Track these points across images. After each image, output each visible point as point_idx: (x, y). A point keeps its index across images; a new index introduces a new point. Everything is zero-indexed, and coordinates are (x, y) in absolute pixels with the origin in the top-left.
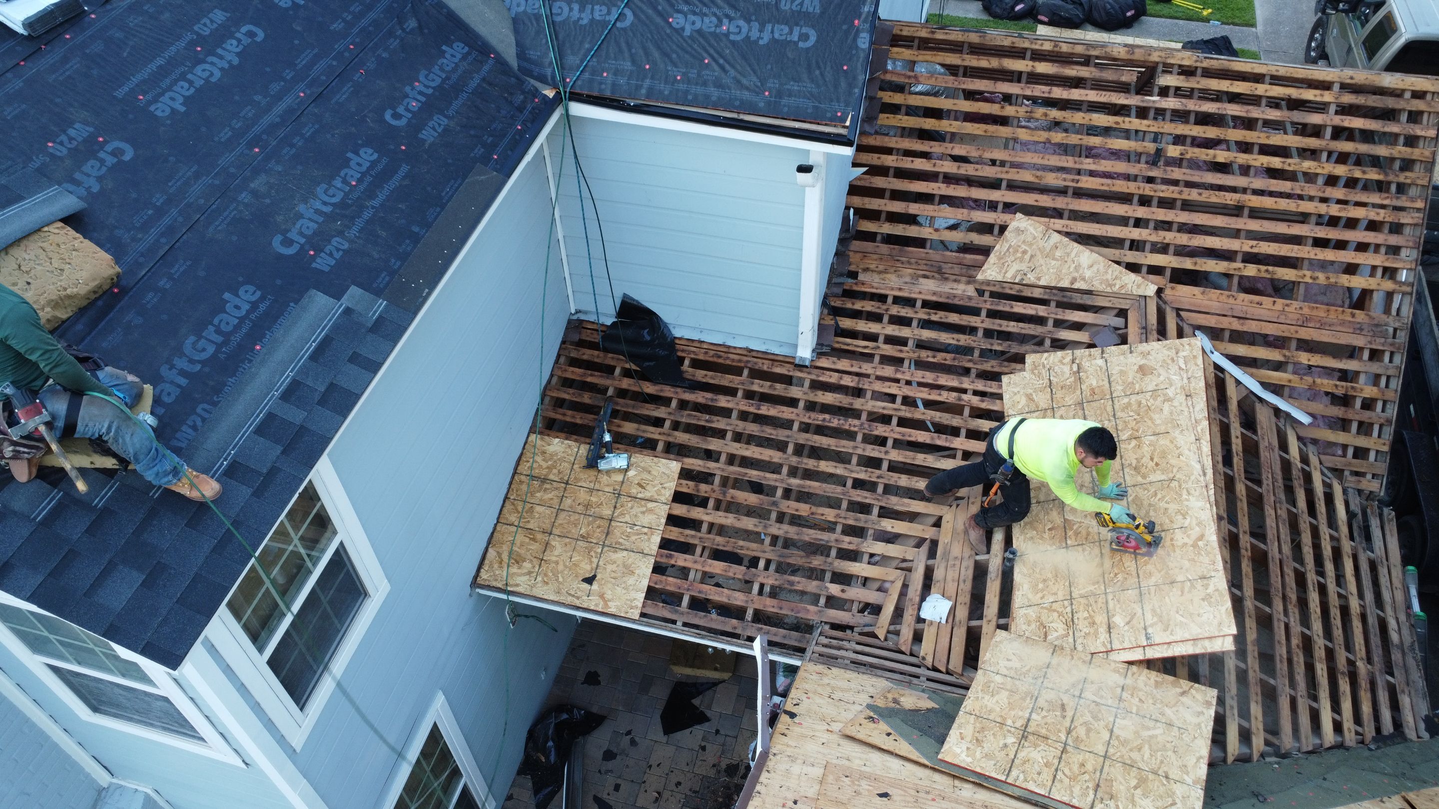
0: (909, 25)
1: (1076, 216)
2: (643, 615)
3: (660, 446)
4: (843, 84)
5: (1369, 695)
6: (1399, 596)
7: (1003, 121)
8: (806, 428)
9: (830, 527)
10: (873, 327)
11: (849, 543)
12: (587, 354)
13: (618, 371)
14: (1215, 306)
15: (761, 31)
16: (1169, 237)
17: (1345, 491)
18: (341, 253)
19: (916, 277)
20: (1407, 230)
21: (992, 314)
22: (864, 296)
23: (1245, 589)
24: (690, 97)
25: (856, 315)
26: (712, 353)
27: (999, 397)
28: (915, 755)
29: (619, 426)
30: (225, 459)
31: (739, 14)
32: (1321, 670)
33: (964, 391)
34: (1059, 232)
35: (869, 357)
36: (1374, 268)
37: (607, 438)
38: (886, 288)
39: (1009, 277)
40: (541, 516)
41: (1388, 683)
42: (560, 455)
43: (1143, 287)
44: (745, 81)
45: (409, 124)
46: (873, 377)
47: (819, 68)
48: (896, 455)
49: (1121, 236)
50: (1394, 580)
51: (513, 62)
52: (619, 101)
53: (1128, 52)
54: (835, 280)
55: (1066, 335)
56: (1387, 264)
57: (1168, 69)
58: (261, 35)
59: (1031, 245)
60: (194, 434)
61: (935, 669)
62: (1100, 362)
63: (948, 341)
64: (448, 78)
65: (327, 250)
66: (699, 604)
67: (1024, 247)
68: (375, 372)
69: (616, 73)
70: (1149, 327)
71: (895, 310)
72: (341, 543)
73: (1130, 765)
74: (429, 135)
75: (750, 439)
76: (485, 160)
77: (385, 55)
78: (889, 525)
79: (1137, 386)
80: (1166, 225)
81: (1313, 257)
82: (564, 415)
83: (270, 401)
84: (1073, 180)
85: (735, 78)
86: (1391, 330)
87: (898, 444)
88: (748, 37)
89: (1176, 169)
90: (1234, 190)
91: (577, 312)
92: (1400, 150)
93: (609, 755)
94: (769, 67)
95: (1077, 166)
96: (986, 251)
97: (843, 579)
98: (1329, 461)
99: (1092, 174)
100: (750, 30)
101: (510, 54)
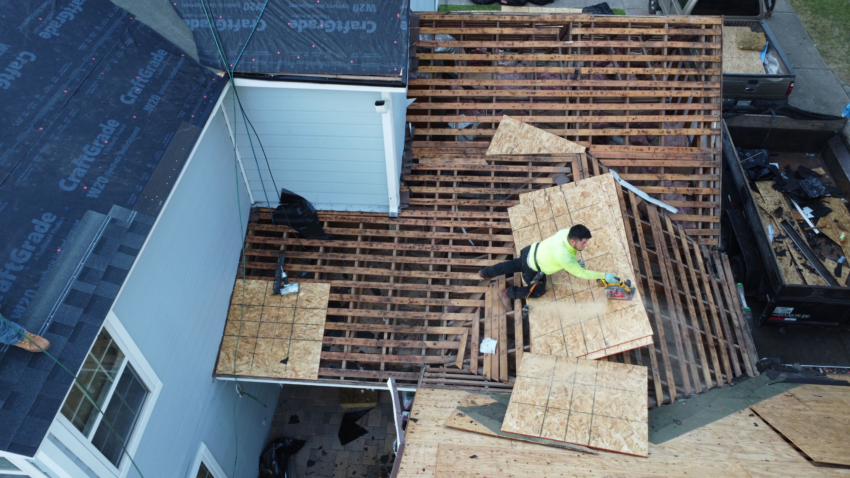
0: (429, 13)
1: (536, 113)
2: (320, 377)
3: (317, 276)
4: (396, 52)
5: (727, 356)
6: (736, 300)
7: (489, 63)
8: (400, 253)
9: (422, 309)
10: (431, 190)
11: (434, 316)
12: (265, 227)
13: (285, 235)
14: (618, 155)
15: (343, 25)
16: (589, 119)
17: (700, 247)
18: (104, 186)
19: (451, 158)
20: (713, 101)
21: (498, 174)
22: (424, 172)
23: (654, 309)
24: (306, 68)
25: (420, 184)
26: (340, 217)
27: (508, 220)
28: (488, 431)
29: (290, 267)
30: (48, 322)
31: (329, 17)
32: (700, 347)
33: (488, 220)
34: (528, 123)
35: (431, 207)
36: (699, 123)
37: (284, 275)
38: (436, 166)
39: (504, 152)
40: (250, 327)
41: (736, 348)
42: (257, 289)
43: (578, 148)
44: (338, 56)
45: (136, 102)
46: (435, 219)
47: (380, 44)
48: (454, 262)
49: (562, 121)
50: (732, 291)
51: (196, 58)
52: (264, 75)
53: (553, 17)
54: (405, 165)
55: (540, 181)
56: (705, 120)
57: (575, 25)
58: (33, 58)
59: (513, 132)
60: (24, 309)
61: (493, 381)
62: (560, 193)
63: (475, 193)
64: (157, 72)
65: (95, 185)
66: (351, 365)
67: (510, 134)
68: (136, 255)
69: (261, 58)
70: (584, 171)
71: (443, 178)
72: (128, 363)
73: (606, 416)
74: (149, 108)
75: (369, 264)
76: (187, 119)
77: (116, 62)
78: (455, 302)
79: (582, 204)
80: (585, 113)
81: (666, 121)
82: (256, 265)
83: (72, 282)
84: (532, 93)
85: (332, 55)
86: (712, 156)
87: (454, 255)
88: (336, 30)
89: (587, 81)
90: (620, 88)
91: (256, 203)
92: (704, 57)
93: (311, 463)
94: (351, 46)
95: (533, 85)
96: (489, 139)
97: (434, 337)
98: (690, 232)
99: (542, 88)
100: (337, 25)
101: (193, 53)
